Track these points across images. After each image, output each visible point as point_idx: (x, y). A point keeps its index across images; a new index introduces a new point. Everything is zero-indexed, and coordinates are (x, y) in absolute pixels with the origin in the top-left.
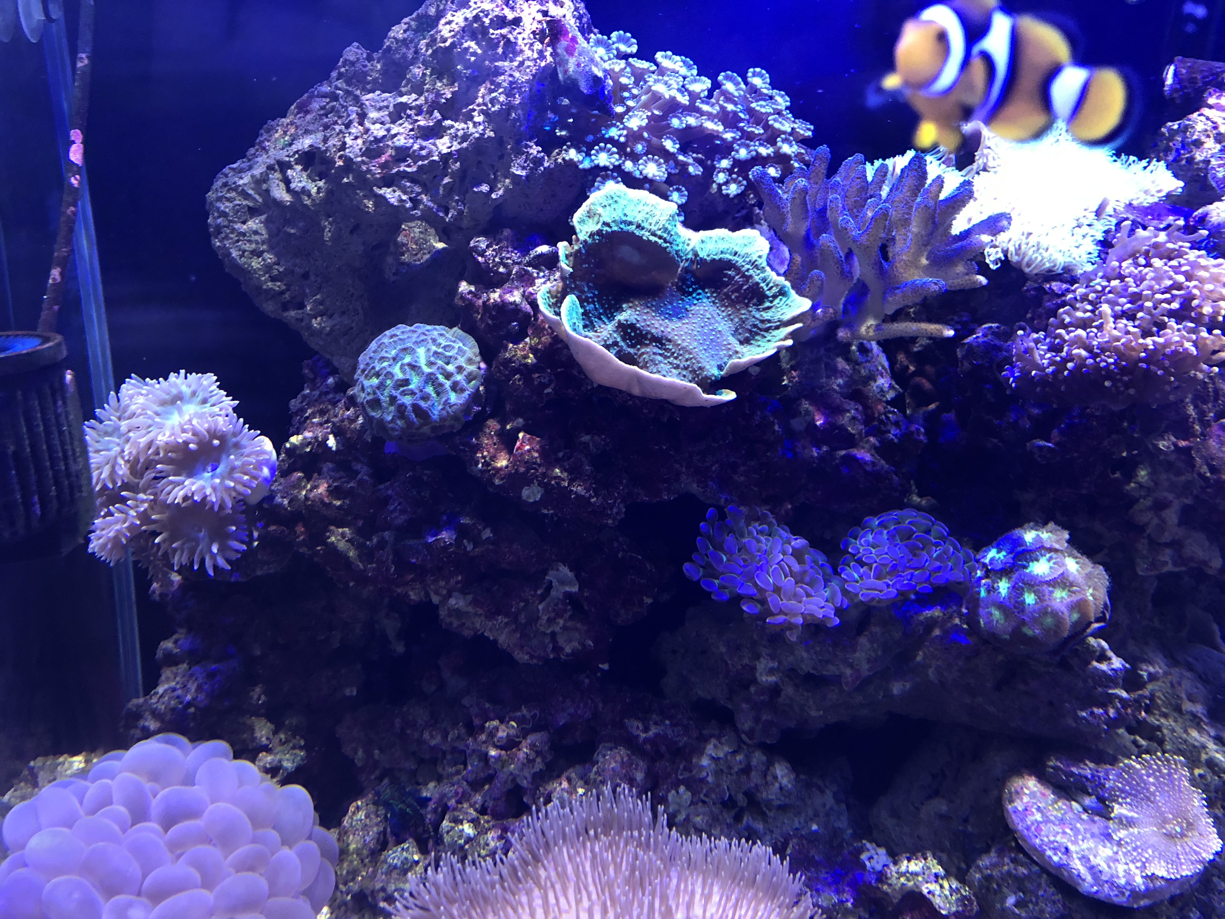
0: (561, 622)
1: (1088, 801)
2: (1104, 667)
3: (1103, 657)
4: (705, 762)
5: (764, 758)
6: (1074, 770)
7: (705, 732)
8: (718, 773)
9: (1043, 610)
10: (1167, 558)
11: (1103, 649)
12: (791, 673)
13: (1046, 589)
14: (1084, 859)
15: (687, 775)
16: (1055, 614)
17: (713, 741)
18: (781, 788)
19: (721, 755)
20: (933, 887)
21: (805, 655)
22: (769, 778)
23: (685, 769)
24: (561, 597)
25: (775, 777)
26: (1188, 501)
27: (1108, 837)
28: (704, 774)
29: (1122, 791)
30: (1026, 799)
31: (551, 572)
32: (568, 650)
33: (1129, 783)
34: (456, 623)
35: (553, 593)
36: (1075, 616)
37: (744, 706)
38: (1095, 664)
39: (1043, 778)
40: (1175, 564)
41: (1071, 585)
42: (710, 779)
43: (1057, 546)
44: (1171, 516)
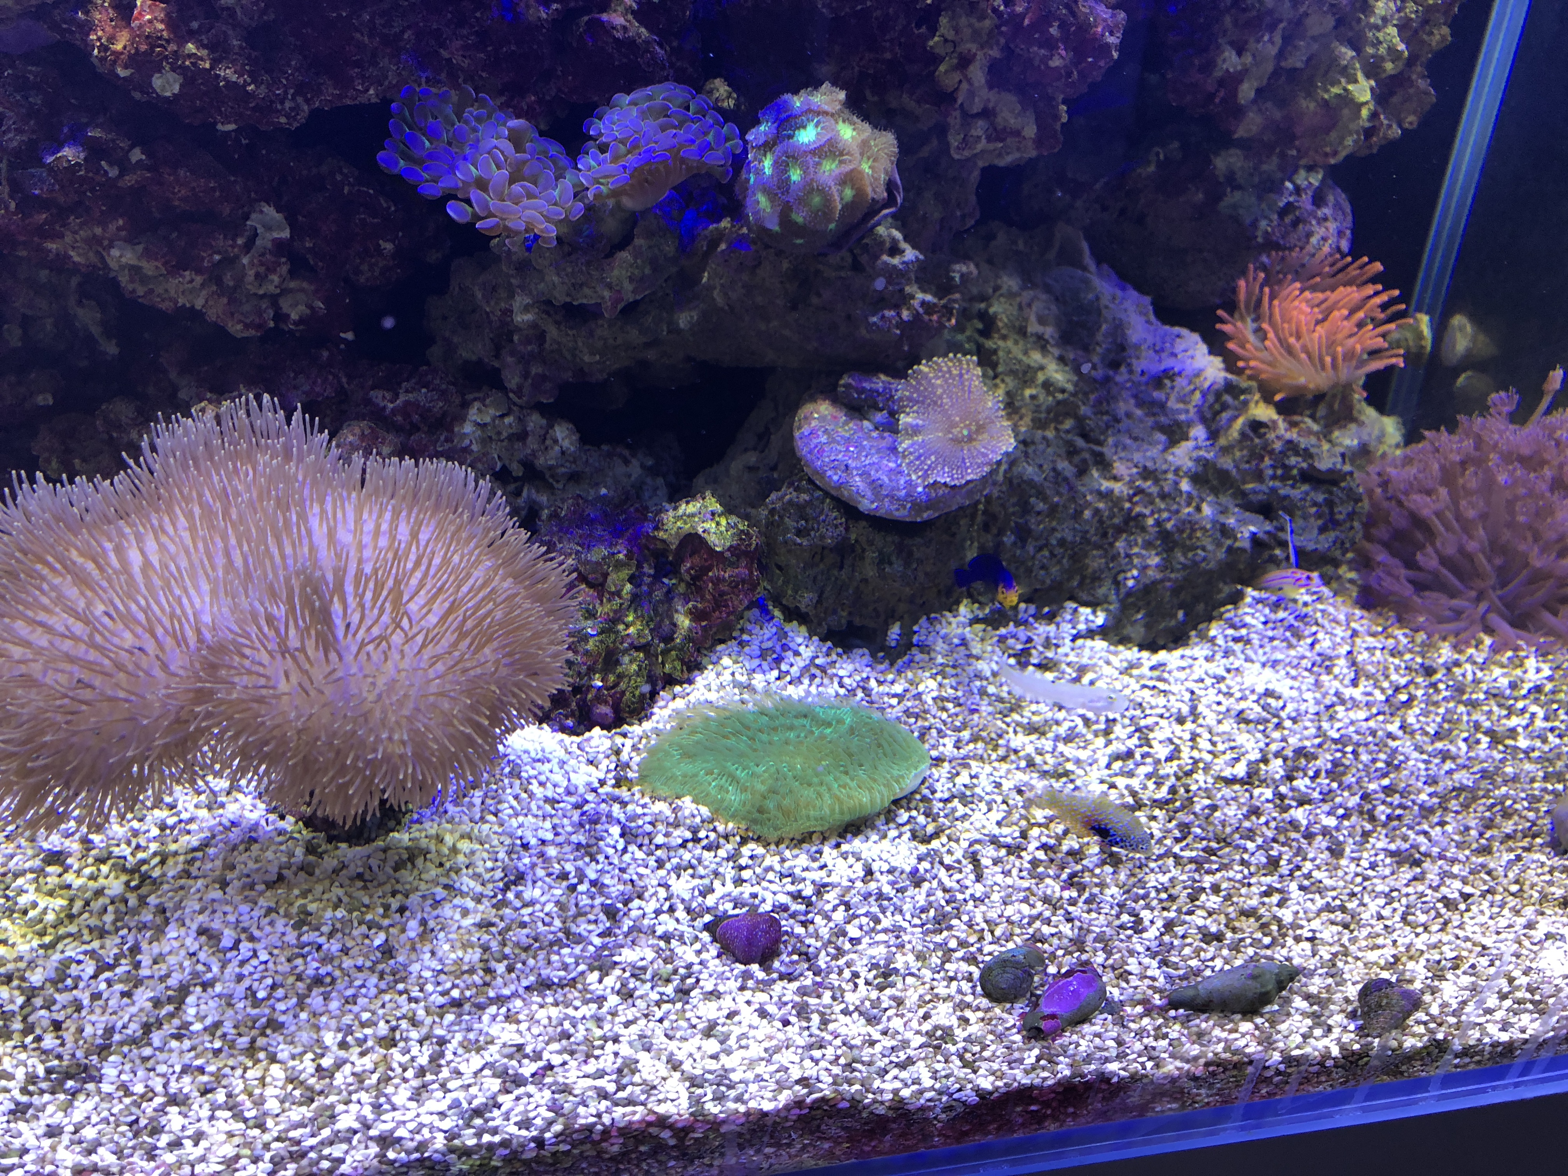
0: (275, 278)
1: (880, 416)
2: (896, 261)
3: (895, 250)
4: (468, 428)
5: (544, 422)
6: (867, 385)
7: (469, 397)
8: (486, 441)
9: (810, 187)
10: (979, 132)
11: (894, 241)
12: (546, 305)
13: (811, 160)
14: (865, 474)
15: (447, 446)
16: (822, 191)
17: (477, 405)
18: (563, 453)
19: (488, 419)
20: (711, 525)
21: (555, 279)
22: (548, 442)
23: (447, 440)
24: (269, 245)
25: (556, 441)
26: (995, 53)
27: (893, 449)
28: (467, 442)
29: (910, 399)
30: (814, 424)
31: (253, 216)
32: (294, 316)
33: (917, 390)
34: (141, 291)
35: (258, 242)
36: (849, 193)
37: (510, 359)
38: (885, 258)
39: (836, 400)
40: (989, 139)
41: (841, 154)
42: (475, 447)
43: (826, 108)
44: (978, 74)
